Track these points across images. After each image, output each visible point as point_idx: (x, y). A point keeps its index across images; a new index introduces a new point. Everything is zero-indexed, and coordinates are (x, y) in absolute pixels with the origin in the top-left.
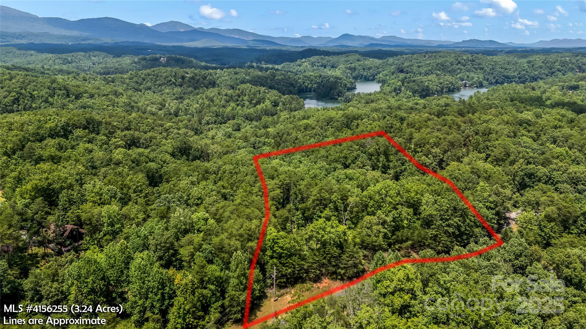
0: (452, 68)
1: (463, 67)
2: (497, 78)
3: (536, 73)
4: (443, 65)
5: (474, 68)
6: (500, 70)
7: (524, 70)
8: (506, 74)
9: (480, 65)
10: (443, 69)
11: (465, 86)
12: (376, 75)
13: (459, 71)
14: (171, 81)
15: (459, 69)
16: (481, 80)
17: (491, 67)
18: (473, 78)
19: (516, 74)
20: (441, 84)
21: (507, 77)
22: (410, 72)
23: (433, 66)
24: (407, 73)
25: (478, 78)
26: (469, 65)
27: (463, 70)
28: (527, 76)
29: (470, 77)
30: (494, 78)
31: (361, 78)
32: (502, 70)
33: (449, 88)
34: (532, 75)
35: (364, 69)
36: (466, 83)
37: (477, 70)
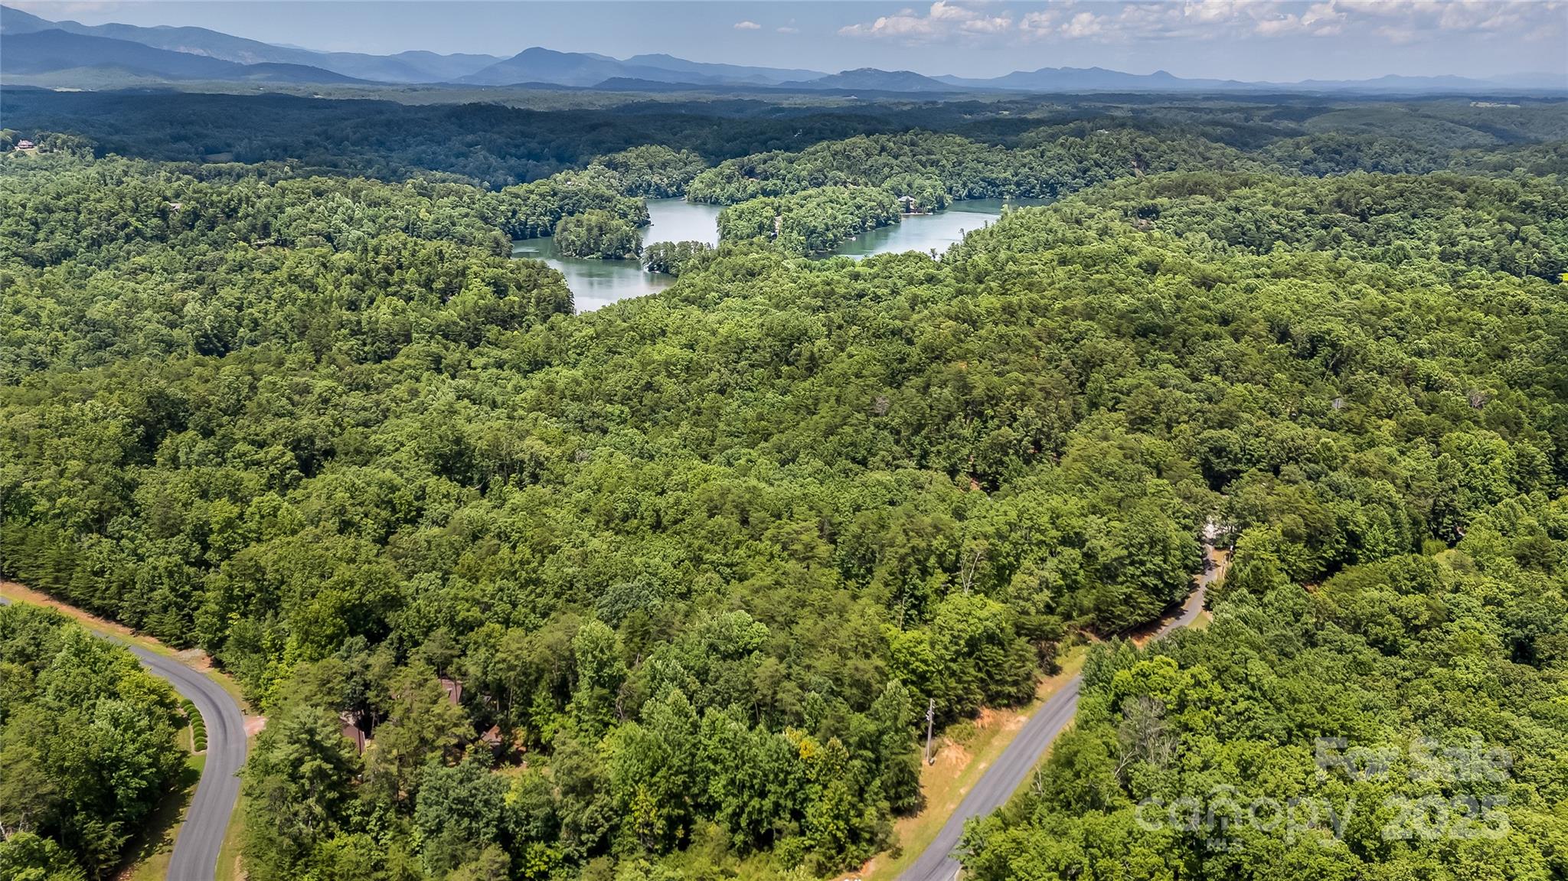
0: (869, 163)
1: (894, 162)
2: (971, 185)
3: (1051, 171)
4: (848, 157)
5: (919, 162)
6: (974, 164)
7: (1024, 165)
8: (988, 174)
9: (929, 153)
10: (849, 167)
11: (908, 210)
12: (687, 182)
13: (886, 170)
14: (126, 225)
15: (886, 165)
16: (940, 192)
17: (954, 158)
18: (922, 189)
19: (1008, 174)
20: (859, 207)
21: (992, 183)
22: (772, 175)
23: (824, 158)
24: (766, 179)
25: (934, 187)
26: (905, 154)
27: (896, 169)
28: (1032, 180)
29: (915, 185)
30: (965, 185)
31: (646, 192)
32: (980, 166)
33: (877, 217)
34: (1044, 176)
35: (651, 167)
36: (908, 202)
37: (924, 166)
